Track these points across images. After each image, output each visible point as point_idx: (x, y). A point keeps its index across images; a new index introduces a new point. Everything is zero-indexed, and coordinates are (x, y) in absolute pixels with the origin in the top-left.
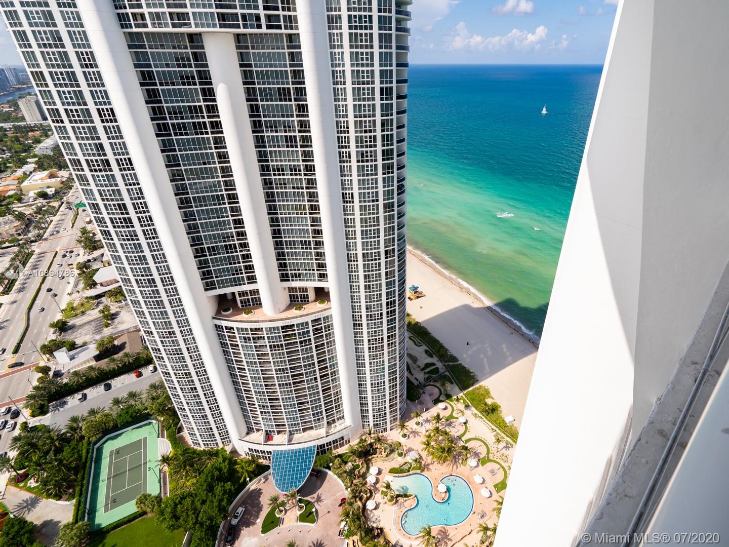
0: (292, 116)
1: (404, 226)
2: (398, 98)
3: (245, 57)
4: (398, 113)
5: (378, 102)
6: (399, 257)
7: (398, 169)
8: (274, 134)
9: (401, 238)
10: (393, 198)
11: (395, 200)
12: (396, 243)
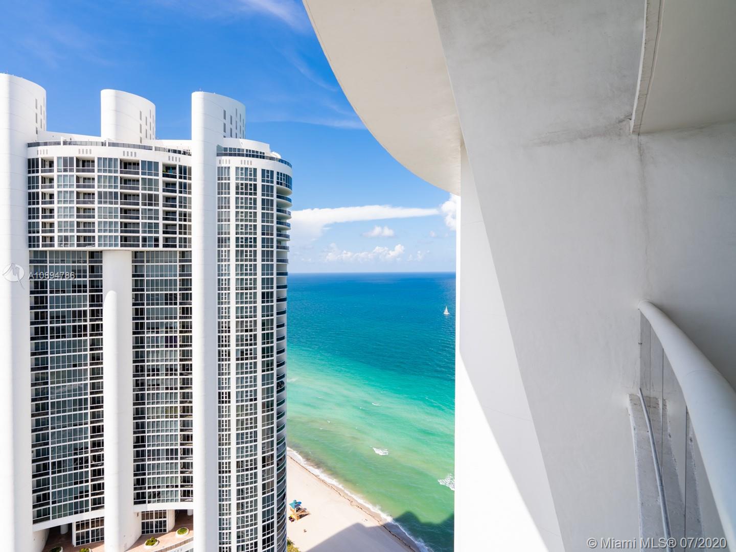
0: (175, 318)
1: (284, 427)
2: (278, 300)
3: (138, 269)
4: (278, 314)
5: (259, 305)
6: (278, 465)
7: (278, 366)
8: (155, 335)
9: (281, 441)
10: (272, 396)
11: (275, 398)
12: (275, 447)
